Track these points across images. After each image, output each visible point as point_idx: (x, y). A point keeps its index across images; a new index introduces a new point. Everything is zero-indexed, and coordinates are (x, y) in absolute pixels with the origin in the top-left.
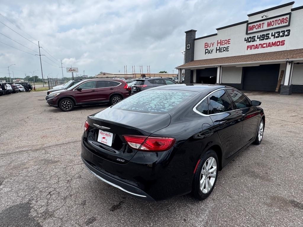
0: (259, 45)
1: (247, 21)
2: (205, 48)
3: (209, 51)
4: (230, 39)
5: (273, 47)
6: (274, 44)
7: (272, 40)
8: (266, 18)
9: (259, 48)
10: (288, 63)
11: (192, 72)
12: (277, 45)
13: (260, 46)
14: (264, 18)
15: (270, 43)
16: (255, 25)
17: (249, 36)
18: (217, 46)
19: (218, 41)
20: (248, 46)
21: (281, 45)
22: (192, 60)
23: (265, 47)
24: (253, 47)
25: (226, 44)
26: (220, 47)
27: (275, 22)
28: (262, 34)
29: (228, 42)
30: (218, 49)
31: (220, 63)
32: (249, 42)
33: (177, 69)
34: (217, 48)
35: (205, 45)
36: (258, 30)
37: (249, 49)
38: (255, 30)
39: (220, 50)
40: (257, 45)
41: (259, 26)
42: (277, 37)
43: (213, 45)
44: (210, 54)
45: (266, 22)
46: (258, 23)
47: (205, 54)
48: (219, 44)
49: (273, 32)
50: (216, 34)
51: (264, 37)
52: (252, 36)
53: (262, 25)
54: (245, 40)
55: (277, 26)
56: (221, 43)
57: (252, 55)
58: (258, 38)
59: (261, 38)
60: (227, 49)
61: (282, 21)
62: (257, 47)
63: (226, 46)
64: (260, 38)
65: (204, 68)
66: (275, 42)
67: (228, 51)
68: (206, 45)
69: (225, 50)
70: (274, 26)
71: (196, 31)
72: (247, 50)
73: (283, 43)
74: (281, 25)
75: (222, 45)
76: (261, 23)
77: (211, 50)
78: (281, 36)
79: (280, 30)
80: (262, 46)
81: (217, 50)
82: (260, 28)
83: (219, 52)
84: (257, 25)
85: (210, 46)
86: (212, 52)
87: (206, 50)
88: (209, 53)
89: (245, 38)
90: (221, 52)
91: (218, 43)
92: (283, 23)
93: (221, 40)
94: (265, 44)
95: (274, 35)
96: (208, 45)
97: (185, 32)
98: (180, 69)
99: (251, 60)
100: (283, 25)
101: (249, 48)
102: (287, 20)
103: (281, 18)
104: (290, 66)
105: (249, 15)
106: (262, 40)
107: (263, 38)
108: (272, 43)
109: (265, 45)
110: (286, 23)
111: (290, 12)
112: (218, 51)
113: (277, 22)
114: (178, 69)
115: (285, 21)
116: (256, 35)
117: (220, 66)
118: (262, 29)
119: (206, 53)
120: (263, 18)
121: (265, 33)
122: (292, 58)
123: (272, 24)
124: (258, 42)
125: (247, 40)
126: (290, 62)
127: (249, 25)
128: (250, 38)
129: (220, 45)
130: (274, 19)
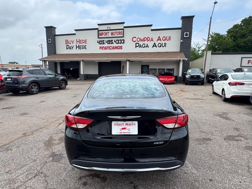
0: (108, 47)
1: (97, 29)
2: (66, 44)
3: (70, 47)
4: (86, 40)
5: (116, 49)
6: (117, 48)
7: (115, 45)
8: (110, 29)
9: (107, 49)
10: (127, 61)
11: (56, 64)
12: (119, 49)
13: (108, 48)
14: (109, 29)
15: (114, 47)
16: (104, 33)
17: (100, 40)
18: (77, 44)
19: (77, 40)
20: (100, 47)
21: (121, 49)
22: (55, 53)
23: (111, 49)
24: (104, 48)
25: (83, 43)
26: (79, 45)
27: (115, 33)
28: (108, 39)
29: (85, 41)
30: (78, 46)
31: (82, 58)
32: (101, 44)
33: (41, 60)
34: (76, 45)
35: (66, 42)
36: (105, 36)
37: (101, 49)
38: (103, 36)
39: (79, 47)
40: (106, 47)
41: (106, 34)
42: (117, 43)
43: (73, 42)
44: (71, 49)
45: (110, 32)
46: (105, 32)
48: (78, 43)
49: (116, 39)
50: (75, 34)
51: (110, 42)
52: (102, 40)
53: (108, 33)
54: (98, 42)
55: (117, 36)
56: (80, 41)
57: (103, 54)
58: (106, 42)
59: (108, 43)
60: (85, 47)
61: (120, 33)
62: (106, 48)
63: (84, 44)
64: (107, 42)
65: (68, 61)
66: (117, 46)
67: (86, 49)
68: (67, 41)
69: (83, 48)
70: (115, 36)
71: (56, 28)
72: (100, 49)
73: (121, 48)
75: (81, 43)
76: (107, 32)
77: (71, 46)
78: (120, 43)
79: (119, 39)
80: (109, 48)
81: (77, 47)
83: (79, 49)
84: (105, 33)
85: (70, 43)
86: (72, 48)
87: (67, 46)
89: (98, 41)
90: (80, 49)
91: (77, 42)
92: (120, 34)
93: (79, 39)
94: (111, 47)
95: (116, 42)
96: (68, 42)
97: (45, 27)
98: (44, 61)
100: (120, 36)
101: (101, 48)
102: (122, 33)
103: (119, 31)
104: (129, 63)
105: (99, 25)
106: (109, 44)
108: (115, 46)
109: (111, 48)
110: (122, 35)
111: (123, 28)
112: (78, 48)
113: (117, 33)
114: (42, 61)
115: (121, 33)
116: (105, 40)
117: (83, 60)
118: (108, 36)
119: (67, 48)
120: (108, 29)
121: (110, 39)
122: (129, 58)
123: (114, 34)
124: (106, 45)
125: (99, 42)
127: (100, 32)
128: (101, 41)
129: (79, 43)
130: (115, 31)
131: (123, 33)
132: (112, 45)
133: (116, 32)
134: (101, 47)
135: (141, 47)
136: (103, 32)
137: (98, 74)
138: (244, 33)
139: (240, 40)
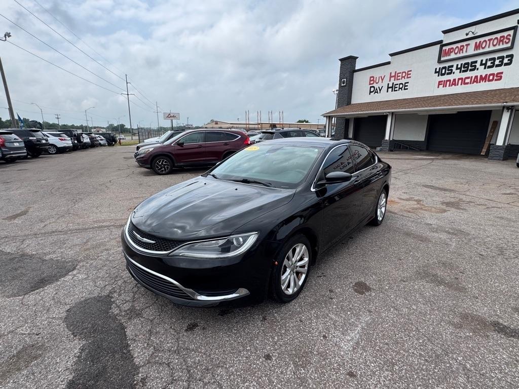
0: (459, 79)
1: (441, 42)
2: (370, 84)
3: (377, 89)
4: (411, 71)
5: (482, 83)
6: (484, 79)
8: (473, 36)
9: (458, 85)
10: (505, 110)
11: (347, 121)
12: (489, 81)
13: (460, 81)
14: (471, 35)
15: (476, 77)
17: (442, 66)
18: (390, 81)
19: (391, 73)
20: (439, 82)
21: (496, 80)
22: (349, 102)
23: (467, 83)
24: (448, 83)
25: (403, 78)
26: (393, 83)
27: (488, 42)
28: (464, 61)
29: (408, 74)
30: (390, 85)
31: (392, 108)
32: (443, 75)
33: (324, 116)
34: (388, 84)
35: (370, 81)
36: (458, 55)
37: (441, 86)
38: (453, 56)
39: (393, 88)
40: (454, 80)
41: (461, 50)
42: (489, 67)
43: (382, 80)
44: (377, 93)
45: (472, 43)
46: (459, 45)
47: (370, 94)
48: (393, 79)
49: (484, 58)
50: (389, 63)
51: (468, 67)
52: (447, 65)
53: (465, 47)
54: (436, 72)
55: (492, 48)
56: (396, 76)
57: (445, 96)
58: (457, 68)
59: (463, 69)
60: (405, 87)
61: (501, 41)
62: (454, 83)
63: (403, 81)
64: (460, 69)
65: (366, 116)
66: (486, 75)
67: (407, 89)
68: (372, 79)
69: (401, 88)
70: (487, 49)
71: (358, 58)
72: (438, 87)
73: (499, 77)
74: (497, 47)
75: (397, 79)
76: (464, 44)
77: (379, 87)
78: (498, 66)
79: (496, 56)
80: (463, 81)
81: (388, 88)
82: (461, 51)
83: (392, 91)
84: (457, 47)
85: (377, 81)
86: (380, 90)
87: (371, 87)
88: (375, 92)
89: (436, 69)
90: (395, 91)
91: (391, 77)
92: (501, 43)
93: (396, 72)
94: (468, 78)
95: (485, 64)
96: (375, 79)
97: (340, 60)
98: (329, 117)
99: (444, 104)
100: (501, 46)
101: (442, 84)
102: (509, 39)
103: (498, 36)
104: (508, 114)
105: (445, 32)
106: (464, 71)
107: (465, 68)
108: (481, 76)
109: (468, 81)
110: (507, 43)
111: (516, 25)
112: (390, 90)
113: (492, 41)
114: (327, 117)
115: (505, 40)
116: (455, 64)
117: (393, 113)
118: (465, 54)
119: (371, 92)
120: (468, 37)
121: (470, 61)
122: (514, 101)
123: (483, 46)
124: (457, 75)
125: (439, 72)
126: (508, 108)
127: (444, 48)
128: (445, 68)
129: (395, 80)
130: (487, 38)
131: (511, 38)
133: (490, 40)
134: (442, 81)
136: (454, 46)
137: (423, 139)
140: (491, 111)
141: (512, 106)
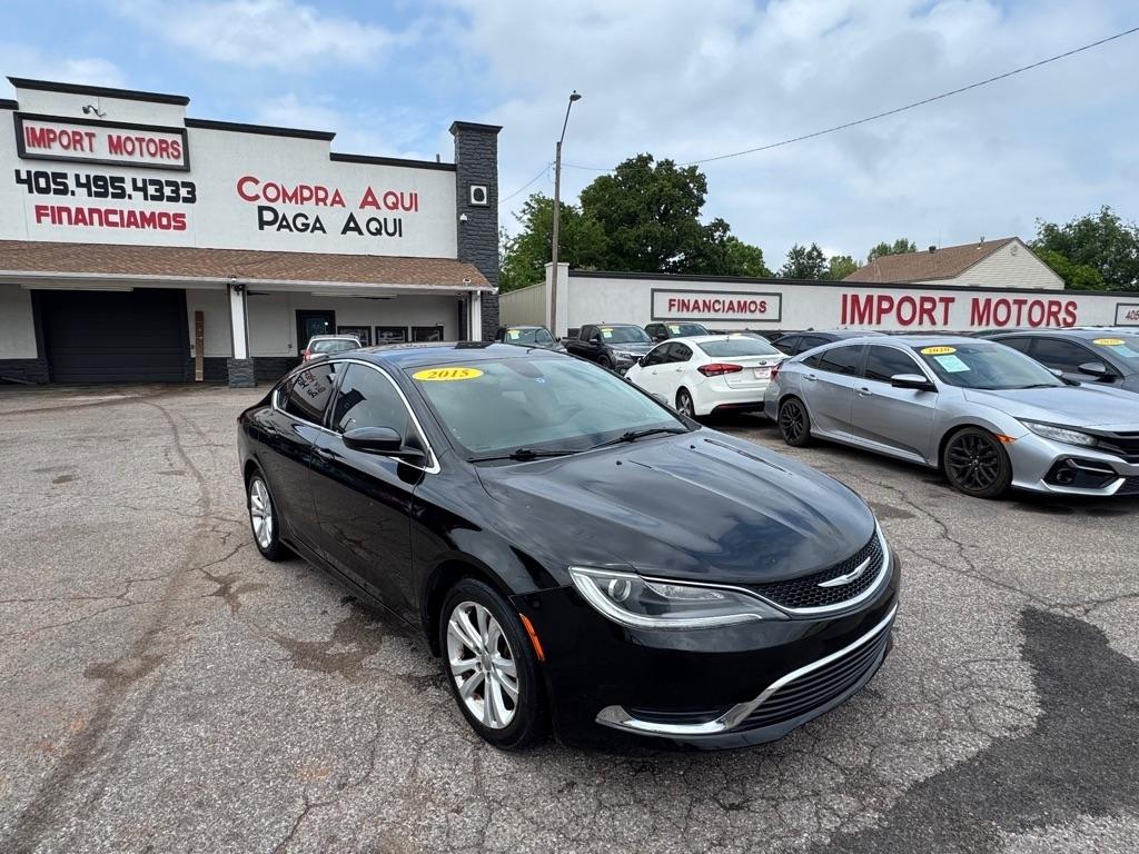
0: (92, 211)
1: (10, 105)
5: (149, 229)
6: (150, 220)
7: (138, 204)
8: (98, 118)
9: (92, 223)
10: (232, 291)
12: (163, 227)
13: (96, 216)
14: (91, 116)
15: (132, 213)
16: (58, 132)
17: (35, 167)
20: (39, 208)
21: (176, 228)
23: (114, 224)
24: (64, 214)
27: (137, 143)
28: (94, 172)
32: (42, 191)
36: (71, 153)
37: (47, 220)
38: (56, 150)
40: (80, 210)
41: (76, 140)
42: (154, 198)
45: (102, 134)
46: (70, 128)
49: (140, 176)
51: (104, 187)
52: (49, 168)
53: (86, 138)
54: (19, 180)
55: (147, 159)
58: (79, 185)
59: (94, 189)
61: (163, 148)
62: (80, 217)
64: (87, 186)
66: (153, 213)
70: (136, 158)
72: (39, 221)
73: (179, 222)
74: (158, 160)
76: (83, 129)
78: (170, 199)
79: (163, 177)
80: (104, 218)
82: (78, 146)
84: (63, 132)
89: (18, 172)
92: (165, 154)
94: (114, 212)
95: (144, 190)
100: (165, 161)
101: (47, 215)
102: (177, 150)
103: (157, 136)
105: (19, 83)
106: (99, 195)
107: (100, 187)
108: (142, 214)
109: (114, 218)
110: (177, 157)
111: (182, 125)
113: (144, 145)
115: (170, 150)
116: (69, 170)
118: (87, 155)
120: (87, 116)
121: (108, 173)
123: (129, 149)
124: (81, 200)
125: (30, 182)
126: (240, 288)
127: (28, 123)
128: (39, 174)
130: (134, 134)
131: (181, 149)
132: (123, 205)
133: (141, 140)
134: (46, 208)
135: (288, 227)
136: (58, 128)
138: (632, 210)
139: (624, 232)
140: (183, 291)
141: (243, 285)
